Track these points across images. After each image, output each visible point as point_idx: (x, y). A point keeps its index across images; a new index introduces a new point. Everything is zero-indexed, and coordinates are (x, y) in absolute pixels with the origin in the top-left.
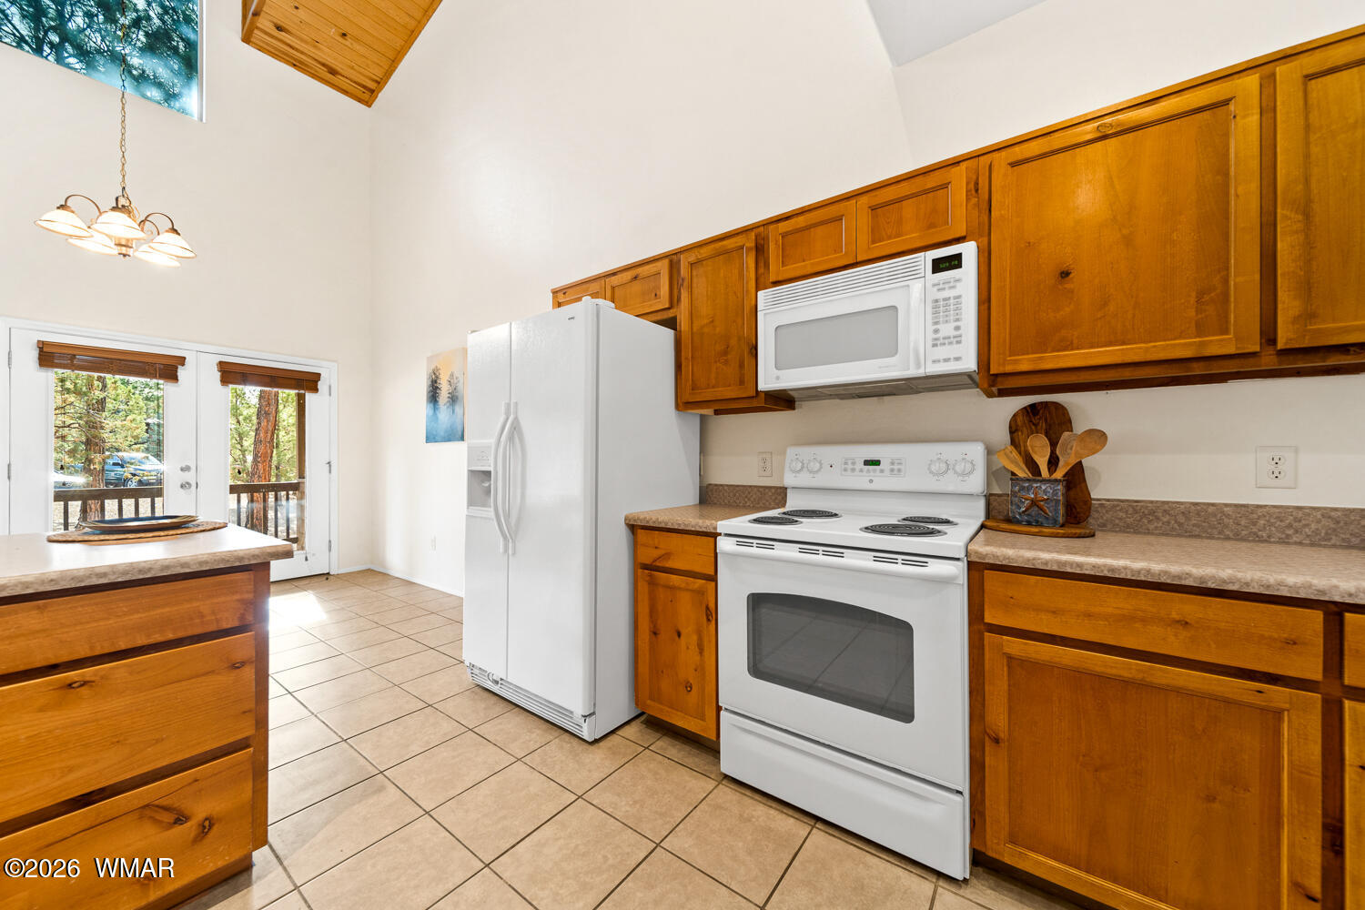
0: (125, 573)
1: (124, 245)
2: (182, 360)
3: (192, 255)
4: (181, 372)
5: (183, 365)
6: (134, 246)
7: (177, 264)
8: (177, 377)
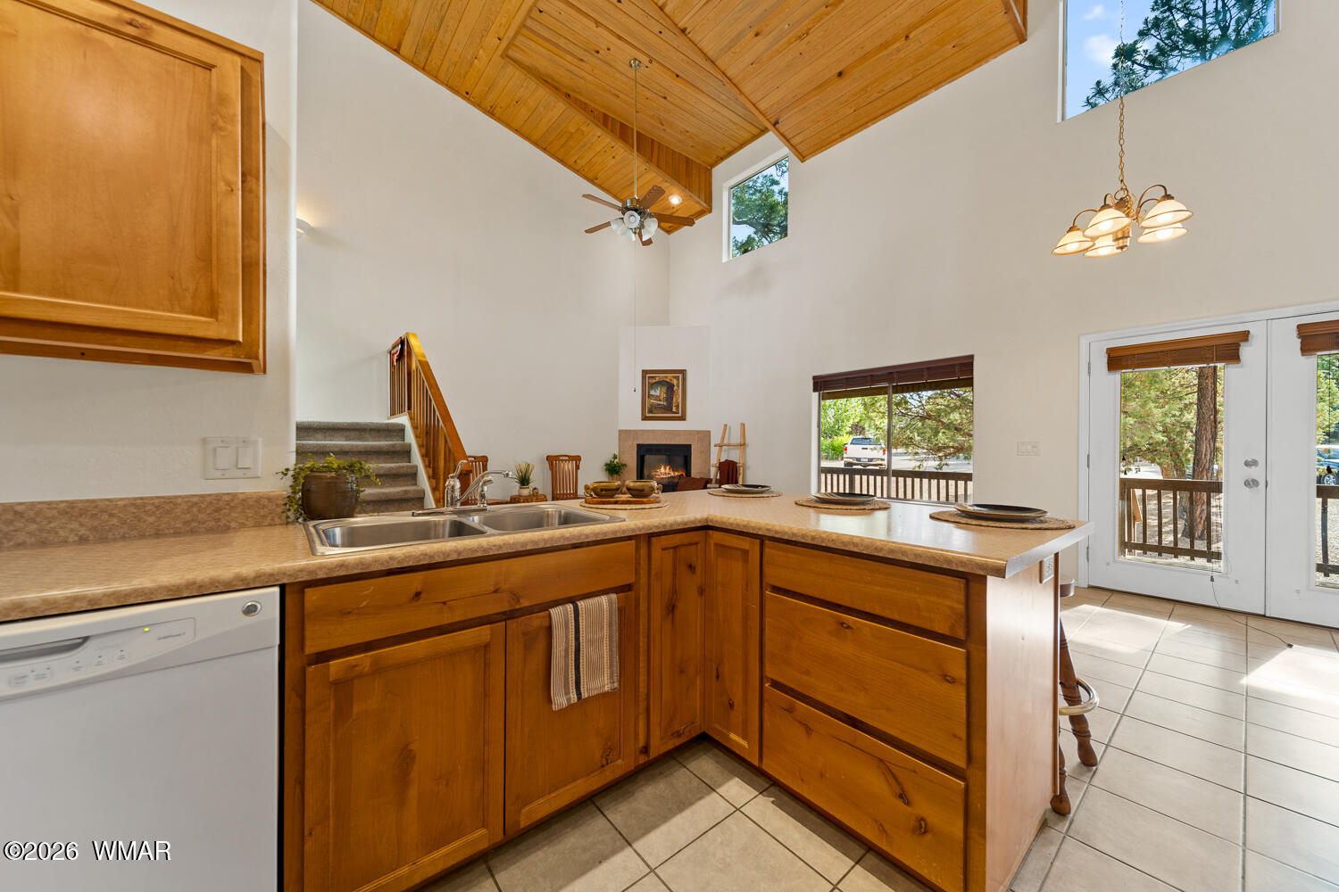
0: (867, 547)
1: (1121, 236)
2: (1245, 336)
3: (1188, 214)
4: (1245, 351)
5: (1247, 340)
6: (1130, 235)
7: (1183, 231)
8: (1239, 356)
